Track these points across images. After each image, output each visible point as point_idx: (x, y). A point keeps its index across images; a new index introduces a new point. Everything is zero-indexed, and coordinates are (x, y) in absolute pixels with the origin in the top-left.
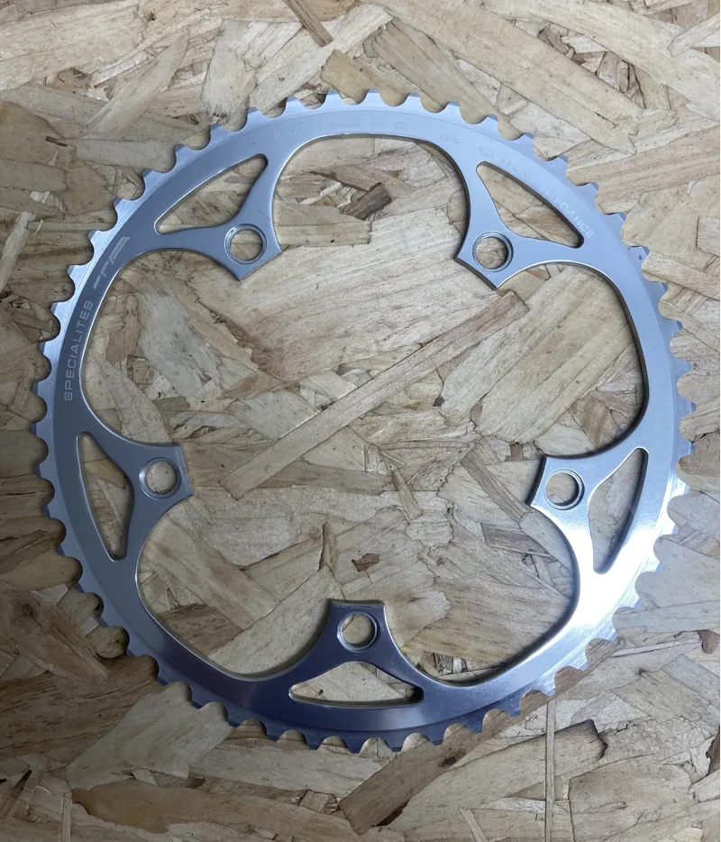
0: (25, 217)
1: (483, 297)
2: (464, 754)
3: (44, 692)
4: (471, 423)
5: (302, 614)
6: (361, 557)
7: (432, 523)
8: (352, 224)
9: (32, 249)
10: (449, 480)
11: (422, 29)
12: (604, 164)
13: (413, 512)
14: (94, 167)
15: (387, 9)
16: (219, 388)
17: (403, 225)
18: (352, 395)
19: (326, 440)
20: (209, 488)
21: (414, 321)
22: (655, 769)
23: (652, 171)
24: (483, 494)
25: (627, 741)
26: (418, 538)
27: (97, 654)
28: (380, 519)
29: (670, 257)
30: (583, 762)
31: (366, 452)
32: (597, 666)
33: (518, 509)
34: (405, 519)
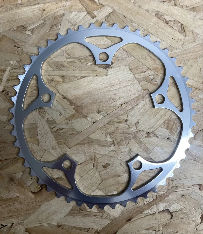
0: (9, 68)
1: (139, 91)
2: (133, 218)
3: (17, 202)
4: (136, 127)
5: (88, 180)
6: (105, 164)
7: (124, 155)
8: (102, 71)
9: (11, 78)
10: (129, 143)
11: (122, 13)
12: (174, 53)
13: (119, 152)
14: (28, 54)
15: (112, 8)
16: (64, 117)
17: (116, 70)
18: (102, 119)
19: (95, 132)
20: (62, 145)
21: (120, 98)
22: (186, 222)
23: (188, 55)
24: (139, 147)
25: (178, 215)
26: (121, 159)
27: (32, 191)
28: (110, 154)
29: (192, 80)
30: (166, 220)
31: (106, 135)
32: (170, 194)
33: (149, 151)
34: (117, 154)
